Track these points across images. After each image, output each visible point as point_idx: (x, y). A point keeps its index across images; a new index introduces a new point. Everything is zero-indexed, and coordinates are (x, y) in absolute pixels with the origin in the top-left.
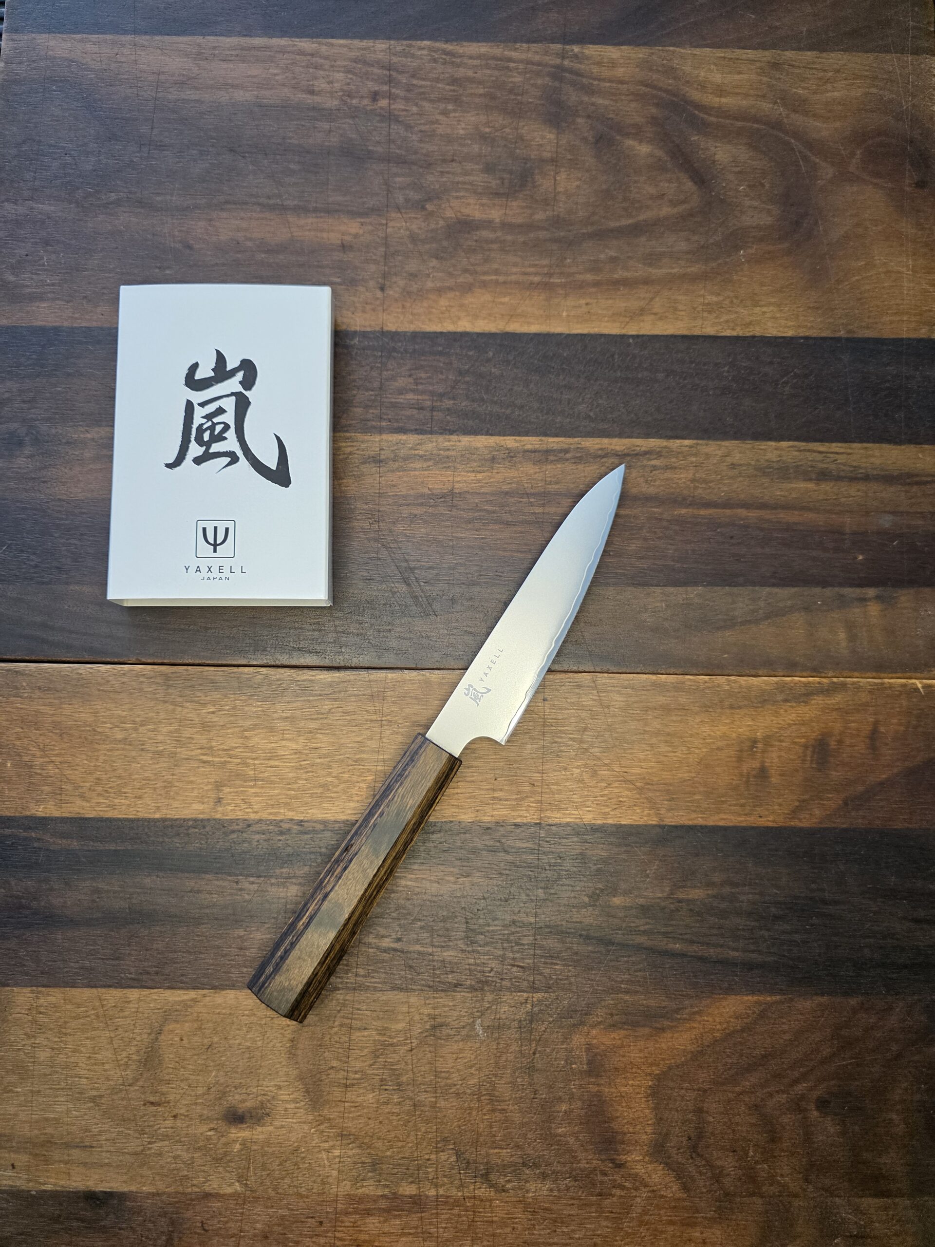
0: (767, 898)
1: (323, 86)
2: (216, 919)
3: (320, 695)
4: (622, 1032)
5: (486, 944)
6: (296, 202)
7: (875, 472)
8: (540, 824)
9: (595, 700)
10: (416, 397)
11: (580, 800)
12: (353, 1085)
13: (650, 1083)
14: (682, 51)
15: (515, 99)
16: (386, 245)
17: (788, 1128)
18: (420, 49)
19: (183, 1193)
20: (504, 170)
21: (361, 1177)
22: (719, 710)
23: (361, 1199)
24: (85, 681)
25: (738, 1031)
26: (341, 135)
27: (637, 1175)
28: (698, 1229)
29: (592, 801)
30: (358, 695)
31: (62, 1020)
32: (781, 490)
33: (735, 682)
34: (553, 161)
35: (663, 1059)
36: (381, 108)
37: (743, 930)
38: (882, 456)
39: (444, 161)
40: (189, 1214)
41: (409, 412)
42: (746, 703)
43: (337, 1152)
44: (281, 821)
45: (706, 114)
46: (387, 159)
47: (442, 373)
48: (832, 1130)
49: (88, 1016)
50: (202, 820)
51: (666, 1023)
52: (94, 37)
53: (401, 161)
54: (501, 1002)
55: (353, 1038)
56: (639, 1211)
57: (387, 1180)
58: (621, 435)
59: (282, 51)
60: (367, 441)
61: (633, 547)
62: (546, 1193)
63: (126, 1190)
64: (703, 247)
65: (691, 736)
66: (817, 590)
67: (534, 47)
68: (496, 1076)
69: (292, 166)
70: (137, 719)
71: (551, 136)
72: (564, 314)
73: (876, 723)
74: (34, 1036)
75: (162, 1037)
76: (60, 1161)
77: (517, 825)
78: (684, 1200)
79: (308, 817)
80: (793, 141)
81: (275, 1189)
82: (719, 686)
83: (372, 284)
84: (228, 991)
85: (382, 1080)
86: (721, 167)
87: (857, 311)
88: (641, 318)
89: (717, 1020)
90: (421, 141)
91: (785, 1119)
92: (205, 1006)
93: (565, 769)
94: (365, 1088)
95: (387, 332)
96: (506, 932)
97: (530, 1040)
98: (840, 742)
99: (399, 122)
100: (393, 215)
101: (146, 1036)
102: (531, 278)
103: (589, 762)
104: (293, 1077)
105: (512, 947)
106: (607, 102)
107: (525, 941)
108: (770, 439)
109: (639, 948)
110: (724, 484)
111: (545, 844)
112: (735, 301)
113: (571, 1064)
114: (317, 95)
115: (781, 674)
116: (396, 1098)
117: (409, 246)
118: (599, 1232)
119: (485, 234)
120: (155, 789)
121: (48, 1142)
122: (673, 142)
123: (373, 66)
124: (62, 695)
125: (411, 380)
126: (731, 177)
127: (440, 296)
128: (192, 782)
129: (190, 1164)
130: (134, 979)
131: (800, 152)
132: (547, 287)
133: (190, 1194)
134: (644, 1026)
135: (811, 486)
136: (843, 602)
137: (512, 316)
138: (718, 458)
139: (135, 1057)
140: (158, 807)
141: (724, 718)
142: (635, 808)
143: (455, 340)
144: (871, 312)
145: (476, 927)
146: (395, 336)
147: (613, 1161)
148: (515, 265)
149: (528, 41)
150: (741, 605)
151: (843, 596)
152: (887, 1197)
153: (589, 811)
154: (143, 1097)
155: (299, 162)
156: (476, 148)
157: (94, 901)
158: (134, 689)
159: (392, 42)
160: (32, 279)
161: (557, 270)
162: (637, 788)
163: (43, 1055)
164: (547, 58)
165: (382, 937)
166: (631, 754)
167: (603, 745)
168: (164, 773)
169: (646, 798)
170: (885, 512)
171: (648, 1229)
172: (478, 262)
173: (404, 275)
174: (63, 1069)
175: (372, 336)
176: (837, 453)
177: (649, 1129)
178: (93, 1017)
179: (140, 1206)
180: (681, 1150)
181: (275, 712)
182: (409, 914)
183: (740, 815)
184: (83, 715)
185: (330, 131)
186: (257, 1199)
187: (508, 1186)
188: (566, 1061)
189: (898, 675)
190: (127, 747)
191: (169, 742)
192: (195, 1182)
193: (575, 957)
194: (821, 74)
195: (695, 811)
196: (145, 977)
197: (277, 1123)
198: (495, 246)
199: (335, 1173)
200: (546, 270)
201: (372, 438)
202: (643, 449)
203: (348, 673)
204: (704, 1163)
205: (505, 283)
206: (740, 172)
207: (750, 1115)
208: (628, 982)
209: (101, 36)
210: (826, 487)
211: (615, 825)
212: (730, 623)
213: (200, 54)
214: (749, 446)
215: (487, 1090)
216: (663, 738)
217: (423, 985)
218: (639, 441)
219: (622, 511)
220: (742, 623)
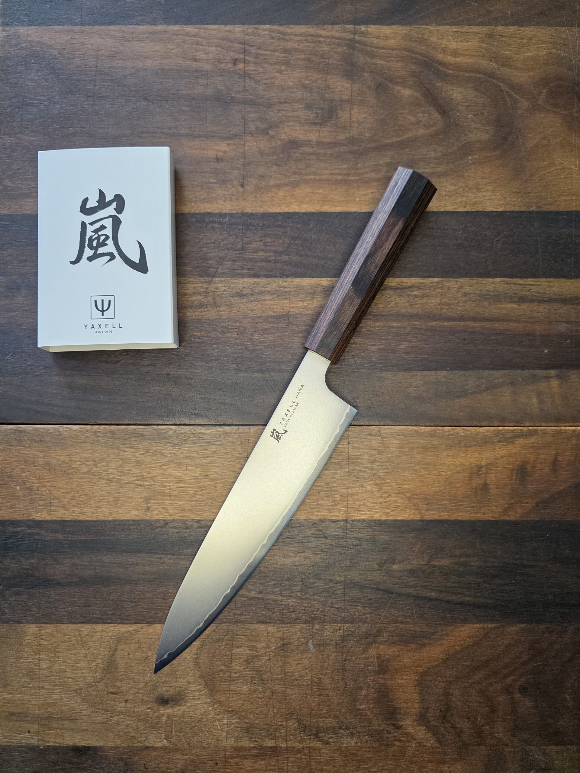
0: (488, 564)
1: (202, 56)
2: (148, 581)
3: (209, 442)
4: (399, 647)
5: (314, 594)
6: (187, 131)
7: (555, 297)
8: (347, 520)
9: (380, 443)
10: (265, 254)
11: (372, 505)
12: (235, 680)
13: (417, 678)
14: (431, 28)
15: (325, 62)
16: (244, 158)
17: (502, 704)
18: (264, 30)
19: (133, 747)
20: (318, 108)
21: (240, 736)
22: (458, 448)
23: (241, 749)
24: (63, 436)
25: (471, 646)
26: (214, 88)
27: (409, 733)
28: (447, 765)
29: (379, 506)
30: (233, 442)
31: (56, 644)
32: (496, 309)
33: (468, 430)
34: (349, 101)
35: (425, 663)
36: (239, 69)
37: (474, 583)
38: (560, 286)
39: (280, 103)
40: (136, 759)
41: (261, 264)
42: (475, 443)
43: (225, 721)
44: (187, 521)
45: (447, 68)
46: (244, 102)
47: (281, 239)
48: (529, 704)
49: (72, 641)
50: (138, 521)
51: (426, 641)
52: (56, 28)
53: (252, 103)
54: (324, 630)
55: (234, 652)
56: (411, 755)
57: (255, 738)
58: (394, 275)
59: (176, 34)
60: (235, 283)
61: (402, 347)
62: (353, 744)
63: (97, 745)
64: (445, 155)
65: (441, 464)
66: (519, 372)
67: (336, 27)
68: (321, 674)
69: (184, 108)
70: (96, 459)
71: (349, 85)
72: (358, 199)
73: (557, 455)
74: (39, 654)
75: (117, 653)
76: (57, 728)
77: (333, 521)
78: (438, 748)
79: (203, 518)
80: (502, 85)
81: (188, 744)
82: (458, 433)
83: (236, 183)
84: (157, 625)
85: (252, 677)
86: (456, 103)
87: (543, 194)
89: (458, 639)
90: (264, 90)
91: (501, 699)
92: (143, 634)
93: (362, 486)
94: (241, 682)
95: (247, 213)
96: (327, 587)
97: (343, 653)
98: (534, 467)
99: (251, 78)
100: (248, 138)
101: (107, 653)
102: (336, 177)
103: (377, 482)
104: (197, 676)
105: (331, 596)
106: (383, 62)
107: (339, 592)
108: (489, 277)
109: (409, 596)
110: (460, 306)
111: (350, 533)
112: (466, 189)
113: (368, 667)
114: (198, 62)
115: (496, 425)
116: (260, 688)
117: (259, 158)
118: (386, 768)
119: (307, 149)
120: (108, 502)
121: (49, 717)
122: (426, 87)
123: (234, 42)
124: (50, 445)
125: (261, 243)
126: (463, 109)
127: (279, 189)
128: (131, 497)
129: (136, 729)
130: (99, 618)
131: (507, 92)
132: (346, 182)
133: (137, 747)
134: (412, 643)
135: (515, 306)
136: (535, 379)
137: (324, 201)
138: (455, 289)
139: (101, 665)
140: (111, 513)
141: (461, 453)
142: (406, 509)
143: (289, 218)
144: (553, 194)
145: (308, 584)
146: (251, 215)
147: (394, 725)
148: (326, 169)
149: (333, 24)
150: (471, 382)
151: (535, 375)
152: (563, 745)
153: (377, 512)
154: (106, 689)
155: (188, 105)
156: (300, 94)
157: (73, 571)
158: (94, 440)
159: (246, 26)
160: (22, 184)
161: (353, 172)
162: (407, 497)
163: (45, 665)
164: (345, 34)
165: (251, 590)
166: (403, 476)
167: (385, 471)
168: (114, 492)
169: (412, 503)
170: (561, 322)
171: (416, 766)
172: (302, 167)
173: (256, 176)
174: (57, 673)
175: (236, 216)
176: (531, 285)
177: (416, 706)
178: (74, 641)
179: (106, 755)
180: (436, 718)
181: (181, 453)
182: (267, 576)
183: (471, 513)
184: (62, 457)
185: (207, 85)
186: (177, 750)
187: (331, 740)
188: (364, 665)
189: (570, 424)
190: (90, 476)
191: (116, 473)
192: (139, 740)
193: (369, 602)
194: (519, 41)
195: (443, 511)
196: (105, 617)
197: (189, 704)
198: (312, 157)
199: (224, 734)
200: (345, 172)
201: (237, 281)
202: (408, 284)
203: (226, 428)
204: (450, 726)
205: (320, 180)
206: (468, 106)
207: (477, 696)
208: (403, 616)
209: (61, 27)
210: (524, 306)
211: (393, 520)
212: (464, 394)
213: (124, 37)
214: (475, 281)
215: (316, 683)
216: (423, 466)
217: (276, 620)
218: (405, 280)
219: (394, 324)
220: (472, 393)
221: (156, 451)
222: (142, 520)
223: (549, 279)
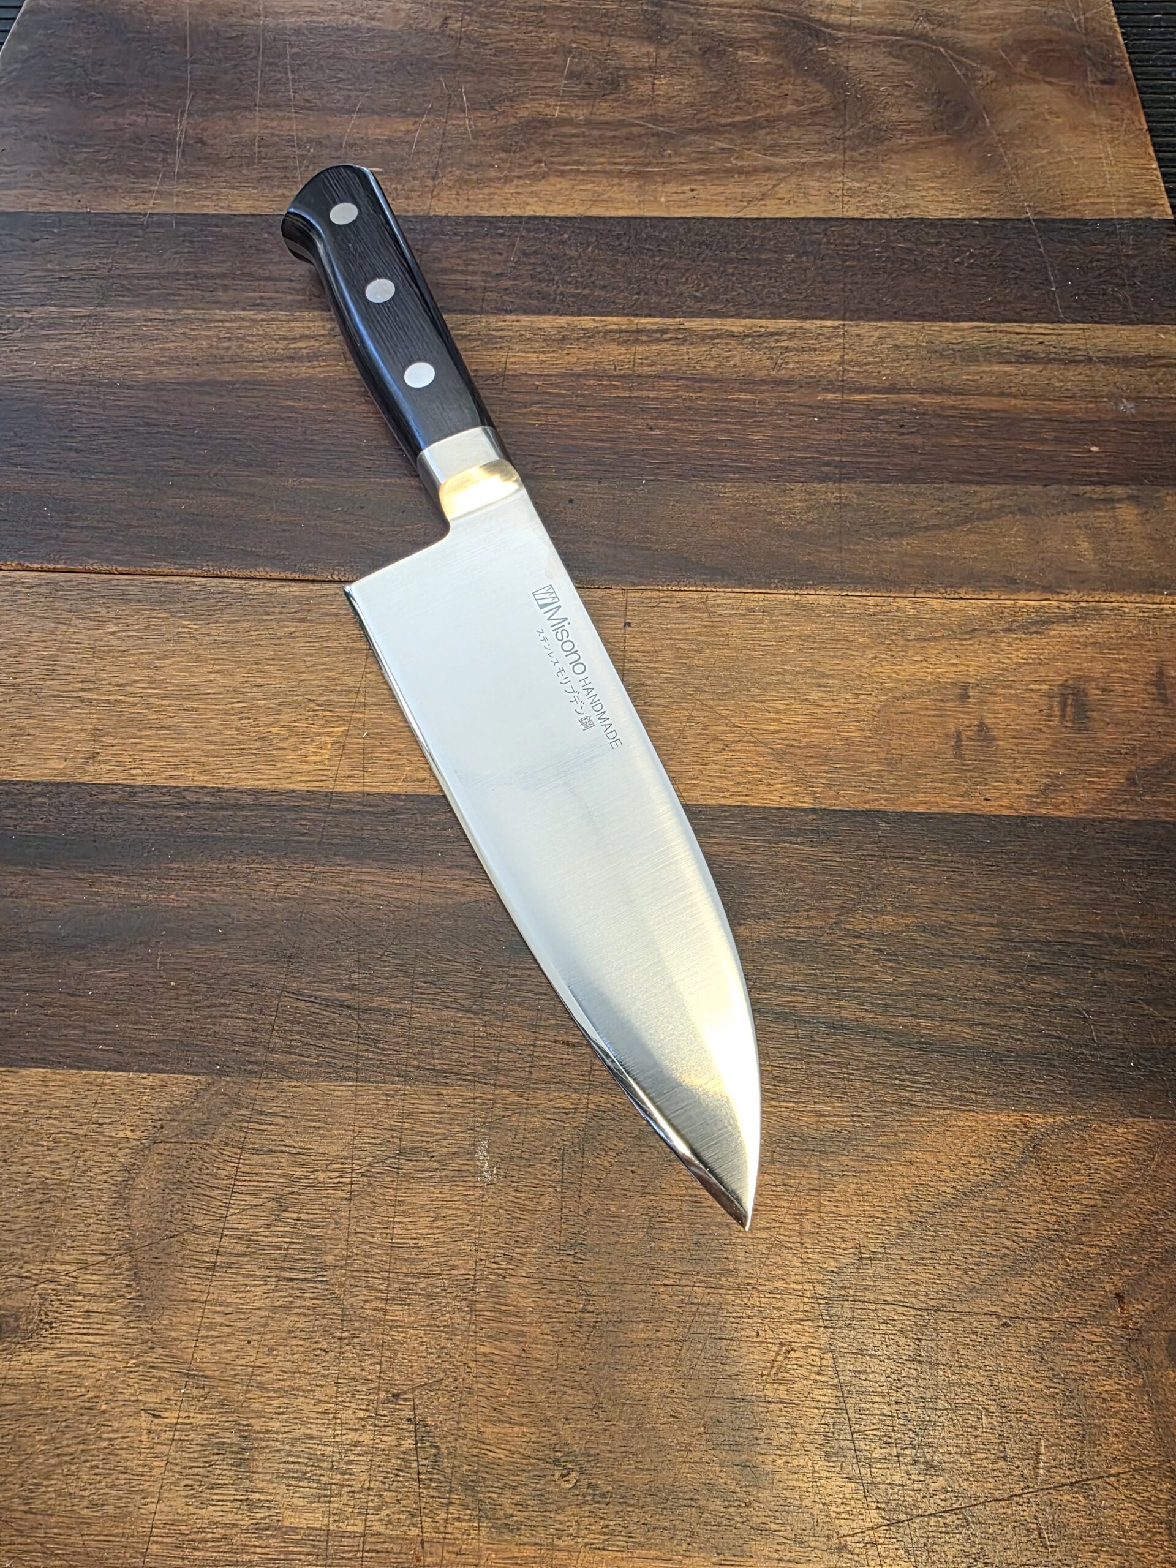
6: (339, 105)
7: (1100, 355)
9: (704, 627)
10: (464, 278)
11: (680, 768)
16: (443, 140)
20: (591, 77)
22: (902, 642)
29: (700, 770)
30: (337, 615)
32: (967, 373)
33: (925, 606)
34: (652, 69)
36: (450, 31)
38: (1107, 336)
41: (453, 293)
42: (944, 633)
45: (834, 29)
46: (454, 69)
47: (501, 255)
54: (528, 1109)
55: (244, 1168)
58: (738, 315)
64: (838, 139)
65: (861, 678)
66: (1036, 488)
71: (650, 50)
73: (1161, 664)
79: (232, 784)
80: (942, 49)
82: (901, 611)
83: (421, 173)
84: (33, 1070)
85: (285, 1259)
86: (856, 71)
88: (762, 202)
93: (657, 723)
94: (250, 1273)
95: (434, 216)
97: (581, 1189)
98: (1105, 691)
99: (470, 40)
100: (455, 114)
103: (694, 713)
104: (115, 1245)
106: (716, 23)
108: (947, 320)
110: (886, 368)
112: (884, 186)
114: (379, 20)
119: (566, 130)
125: (458, 260)
126: (869, 79)
127: (506, 184)
128: (57, 728)
131: (952, 58)
132: (641, 175)
135: (1010, 369)
136: (1078, 504)
137: (595, 201)
138: (874, 340)
141: (910, 653)
142: (773, 782)
143: (520, 224)
144: (1065, 194)
146: (443, 220)
148: (601, 156)
150: (923, 506)
151: (1077, 496)
153: (694, 785)
161: (654, 161)
162: (775, 752)
166: (764, 705)
167: (717, 689)
169: (789, 767)
170: (1123, 397)
173: (463, 165)
175: (414, 220)
176: (1042, 334)
181: (209, 635)
183: (951, 797)
191: (35, 672)
195: (872, 790)
197: (63, 1344)
198: (575, 140)
200: (640, 161)
202: (770, 330)
206: (880, 76)
210: (1032, 370)
212: (909, 528)
214: (917, 327)
217: (387, 1072)
218: (764, 322)
219: (742, 396)
220: (927, 529)
221: (146, 628)
222: (68, 784)
223: (1081, 325)
